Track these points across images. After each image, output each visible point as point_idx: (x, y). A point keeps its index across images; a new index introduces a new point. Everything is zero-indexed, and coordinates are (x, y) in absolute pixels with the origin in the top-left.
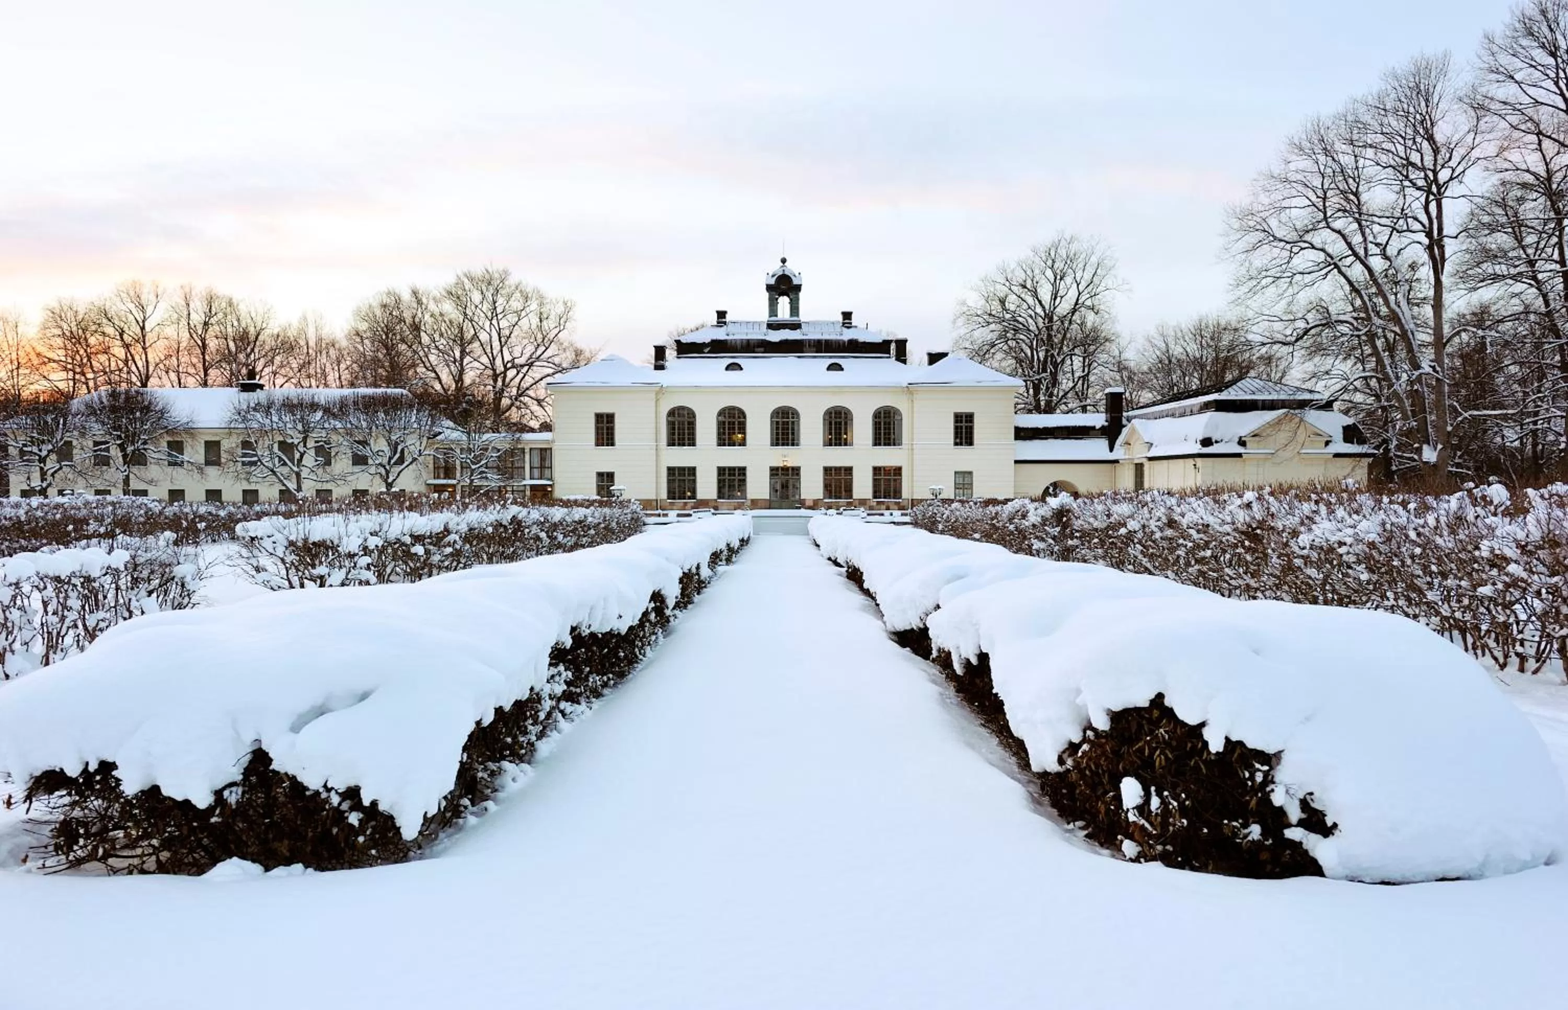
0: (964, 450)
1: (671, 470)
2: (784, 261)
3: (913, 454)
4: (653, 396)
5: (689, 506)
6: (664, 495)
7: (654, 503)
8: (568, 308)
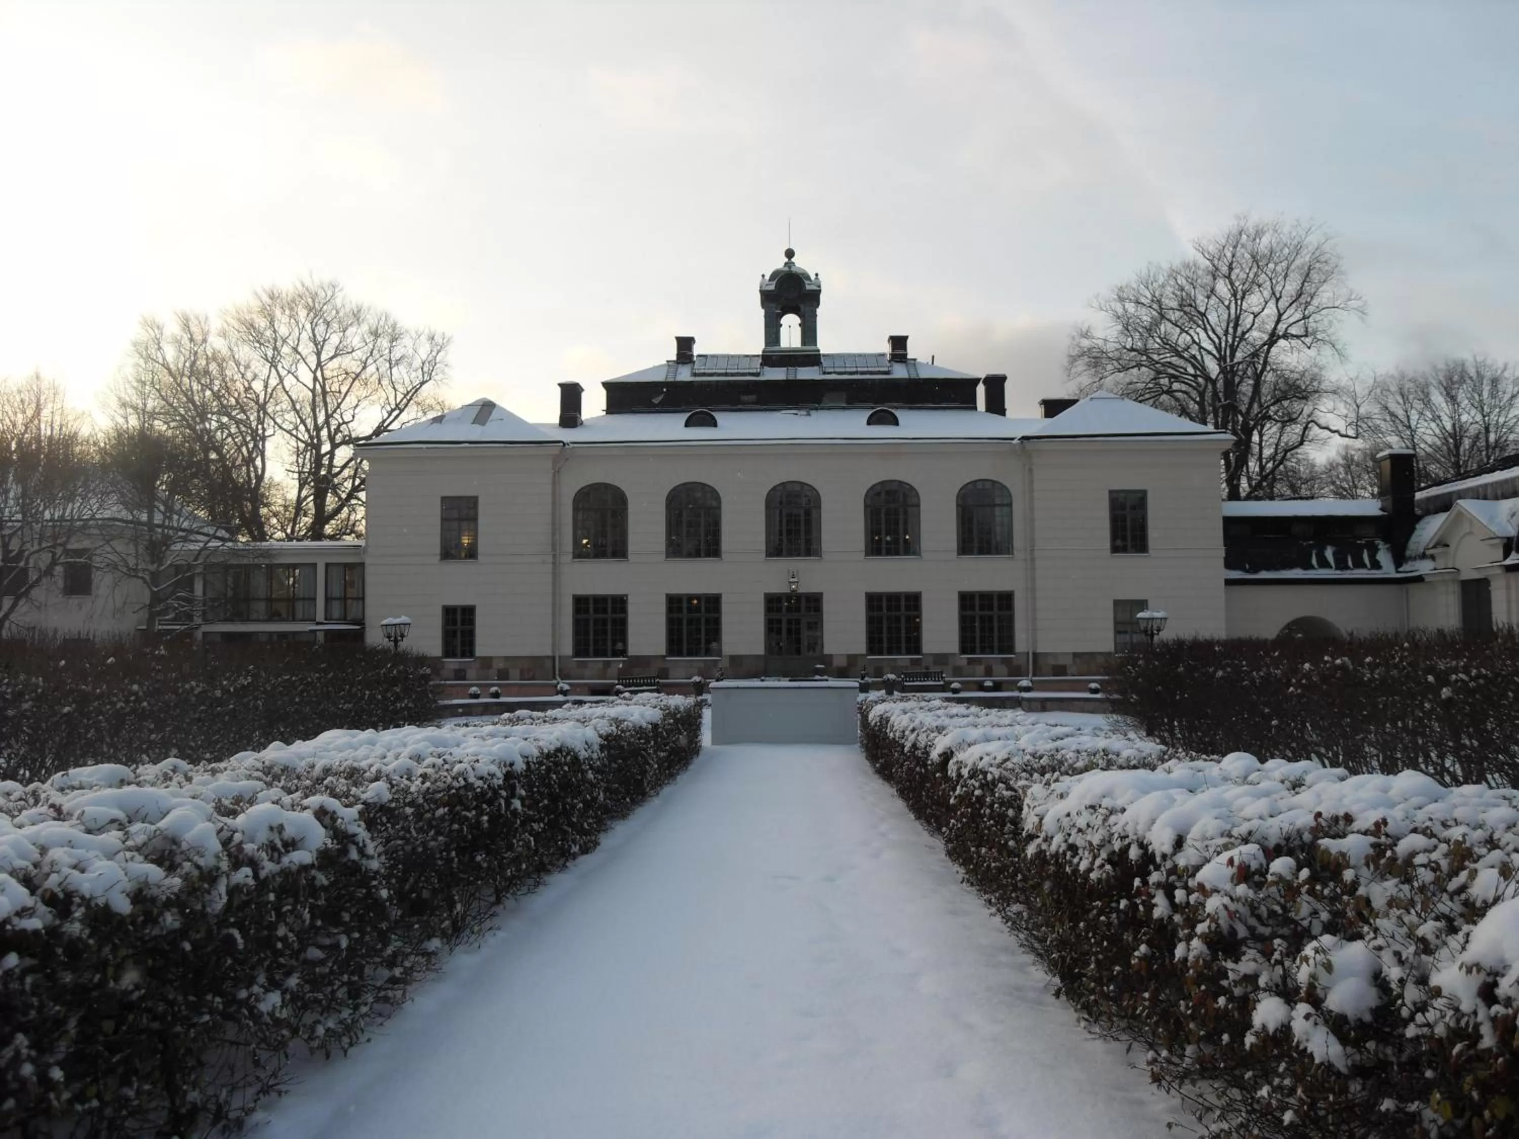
0: (1130, 562)
1: (580, 602)
2: (790, 254)
3: (1033, 569)
4: (549, 464)
5: (612, 671)
6: (567, 648)
7: (549, 664)
8: (438, 344)
